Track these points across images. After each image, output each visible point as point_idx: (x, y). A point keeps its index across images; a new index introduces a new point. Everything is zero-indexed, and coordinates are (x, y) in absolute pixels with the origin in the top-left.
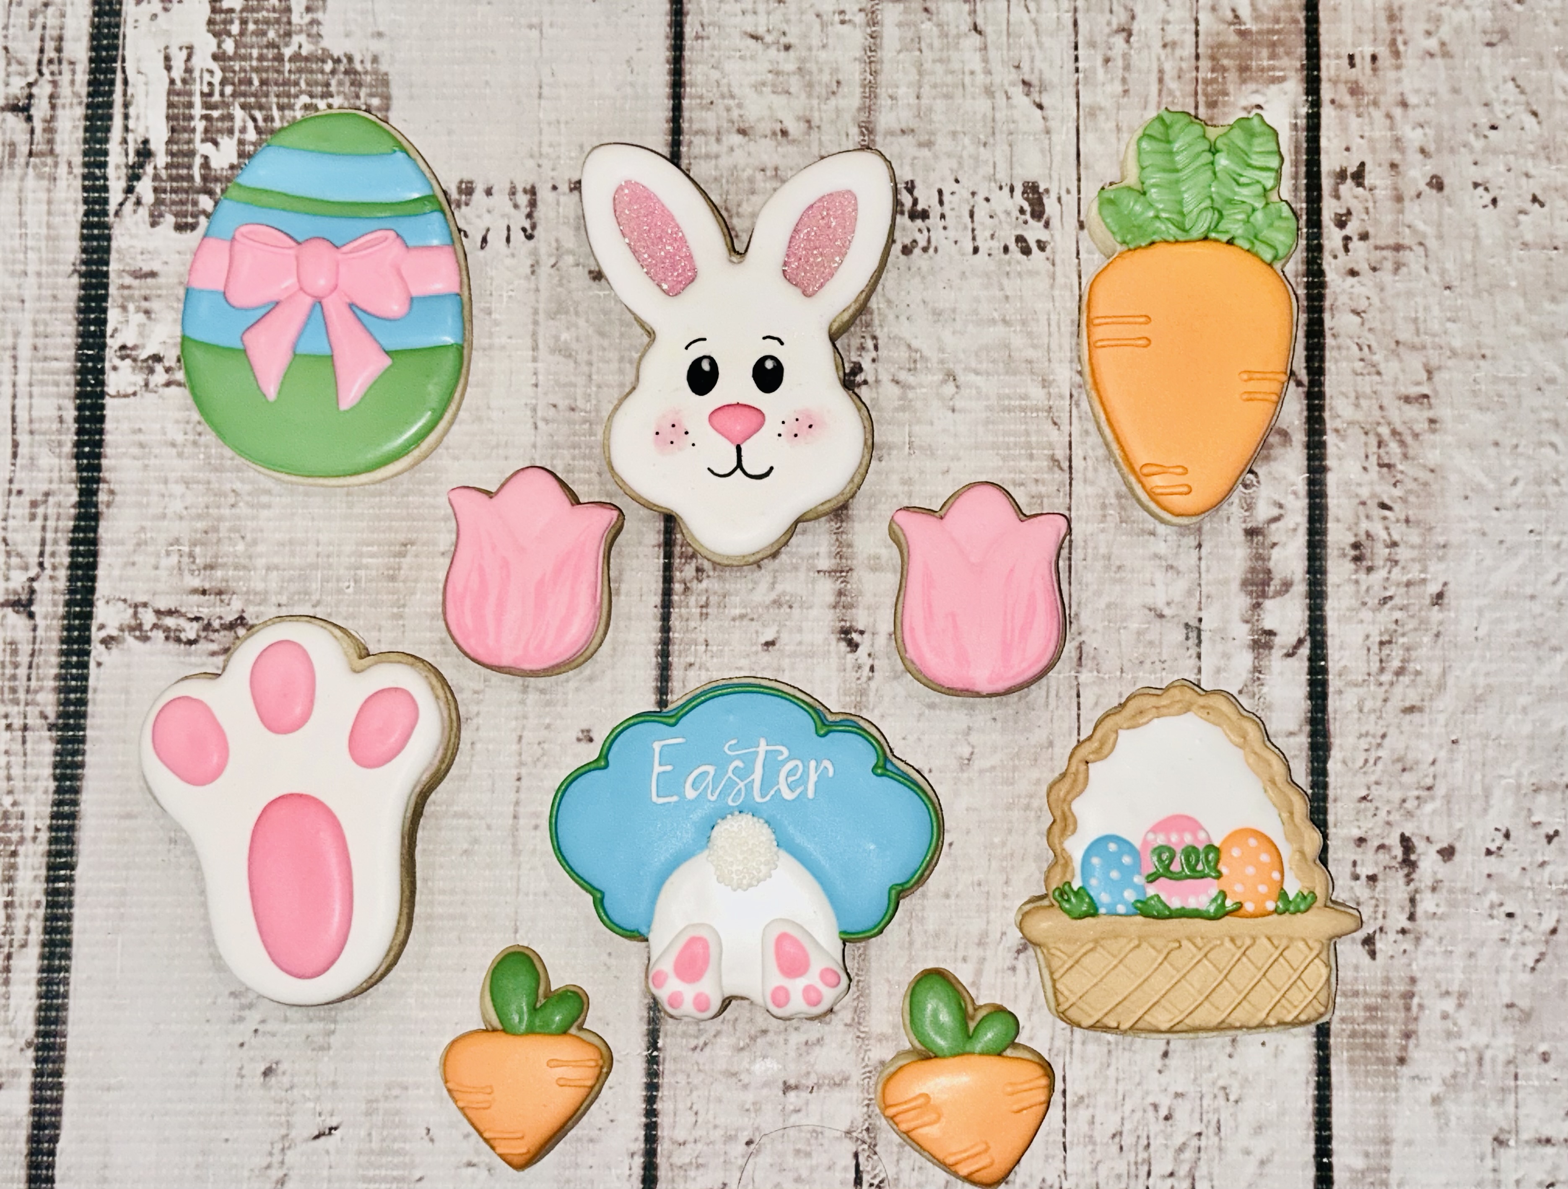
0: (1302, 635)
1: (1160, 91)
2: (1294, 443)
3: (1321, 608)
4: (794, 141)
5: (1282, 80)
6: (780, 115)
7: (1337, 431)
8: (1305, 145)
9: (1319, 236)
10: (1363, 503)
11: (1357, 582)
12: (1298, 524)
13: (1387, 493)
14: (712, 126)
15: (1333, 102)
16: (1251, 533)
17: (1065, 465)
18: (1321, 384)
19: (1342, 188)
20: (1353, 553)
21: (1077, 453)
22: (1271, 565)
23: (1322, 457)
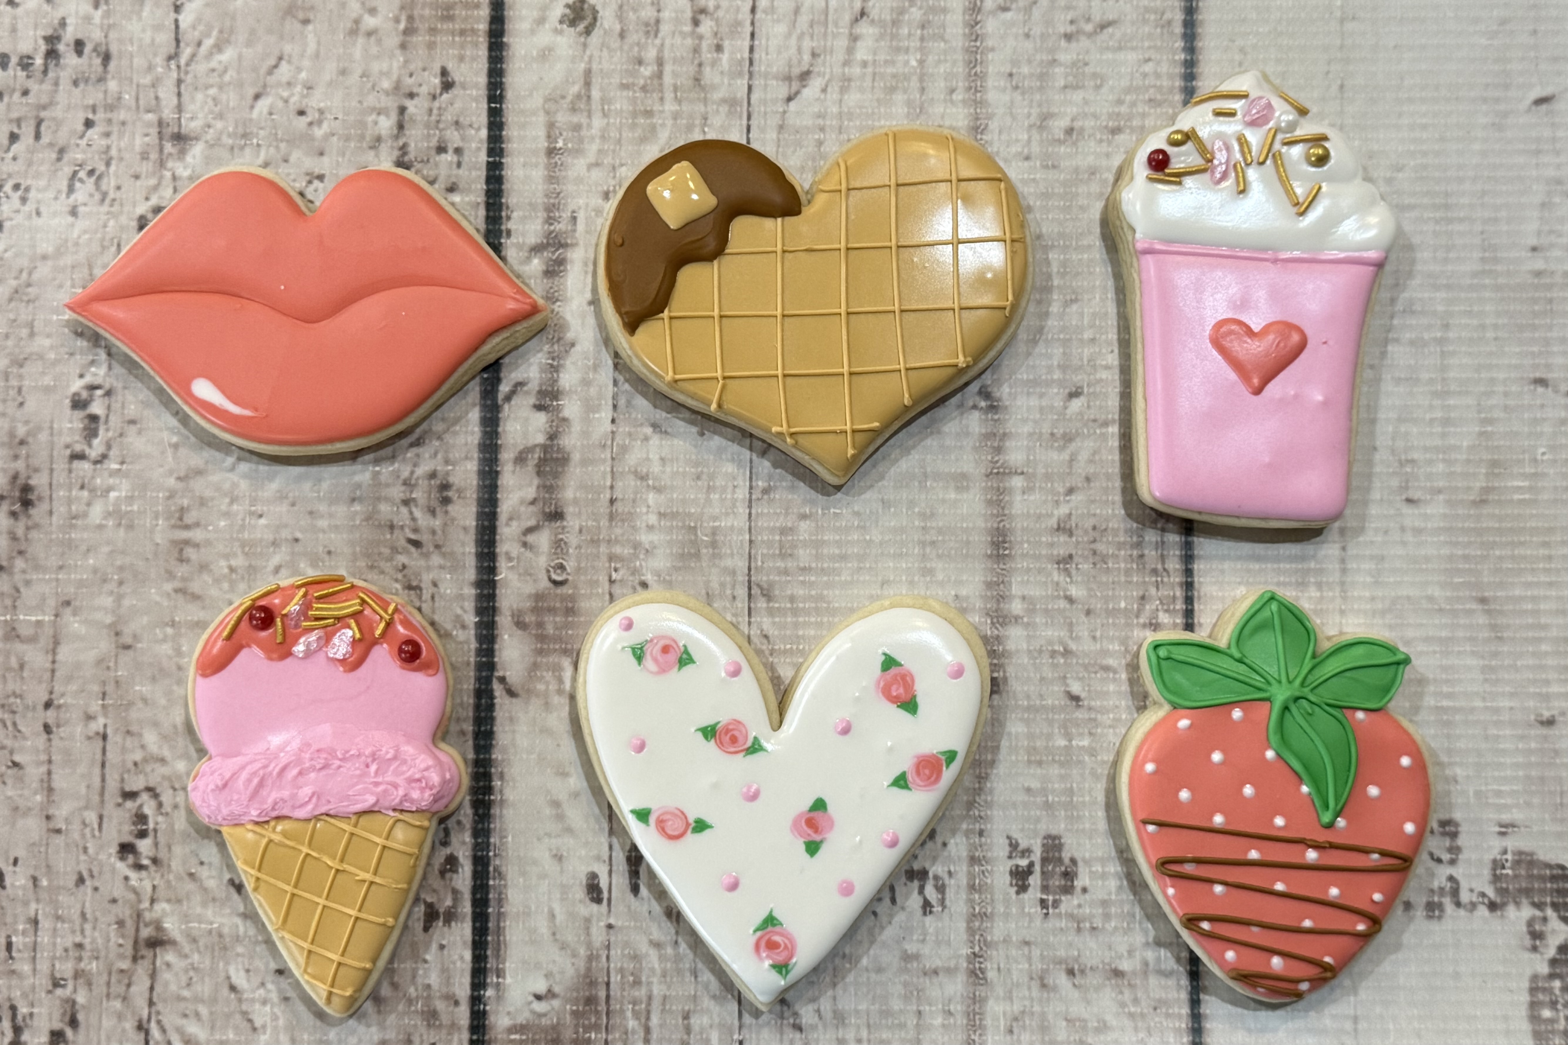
0: (506, 406)
1: (648, 1018)
2: (508, 613)
3: (486, 434)
4: (1060, 963)
5: (512, 1029)
6: (1076, 994)
7: (464, 627)
8: (489, 952)
9: (476, 847)
10: (437, 547)
11: (447, 462)
12: (507, 525)
13: (412, 559)
14: (1153, 981)
15: (457, 1003)
16: (556, 516)
17: (755, 591)
18: (478, 679)
19: (449, 902)
20: (450, 494)
21: (742, 604)
22: (536, 481)
23: (480, 598)
